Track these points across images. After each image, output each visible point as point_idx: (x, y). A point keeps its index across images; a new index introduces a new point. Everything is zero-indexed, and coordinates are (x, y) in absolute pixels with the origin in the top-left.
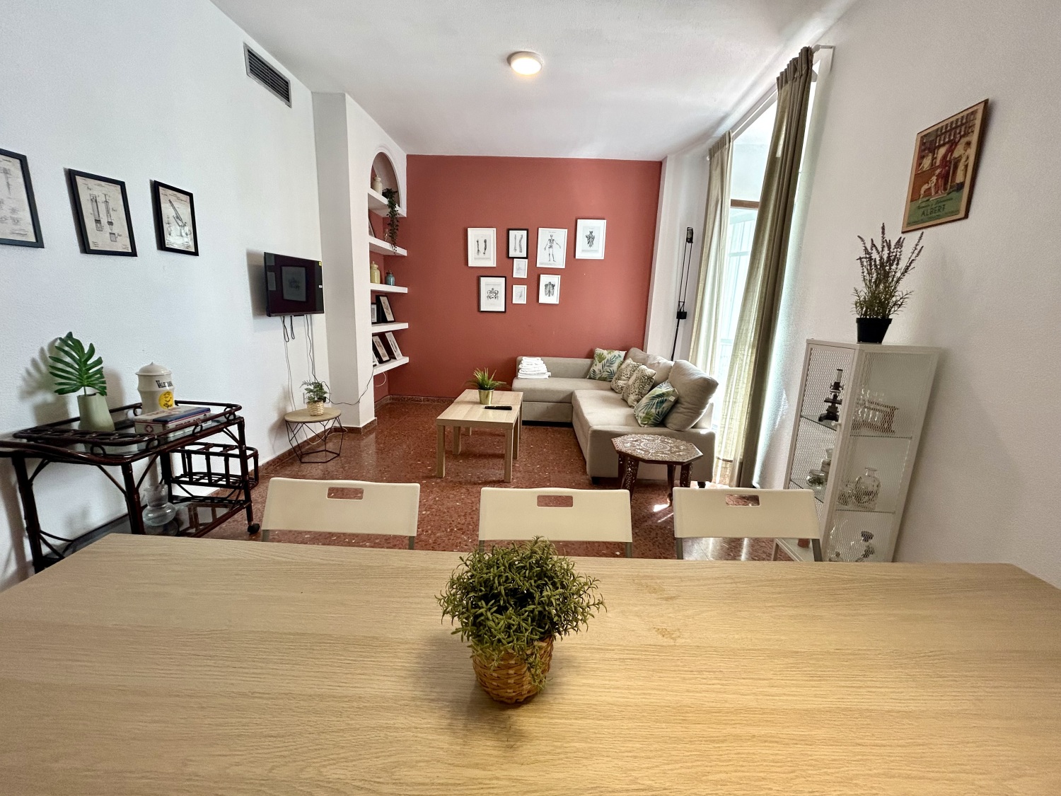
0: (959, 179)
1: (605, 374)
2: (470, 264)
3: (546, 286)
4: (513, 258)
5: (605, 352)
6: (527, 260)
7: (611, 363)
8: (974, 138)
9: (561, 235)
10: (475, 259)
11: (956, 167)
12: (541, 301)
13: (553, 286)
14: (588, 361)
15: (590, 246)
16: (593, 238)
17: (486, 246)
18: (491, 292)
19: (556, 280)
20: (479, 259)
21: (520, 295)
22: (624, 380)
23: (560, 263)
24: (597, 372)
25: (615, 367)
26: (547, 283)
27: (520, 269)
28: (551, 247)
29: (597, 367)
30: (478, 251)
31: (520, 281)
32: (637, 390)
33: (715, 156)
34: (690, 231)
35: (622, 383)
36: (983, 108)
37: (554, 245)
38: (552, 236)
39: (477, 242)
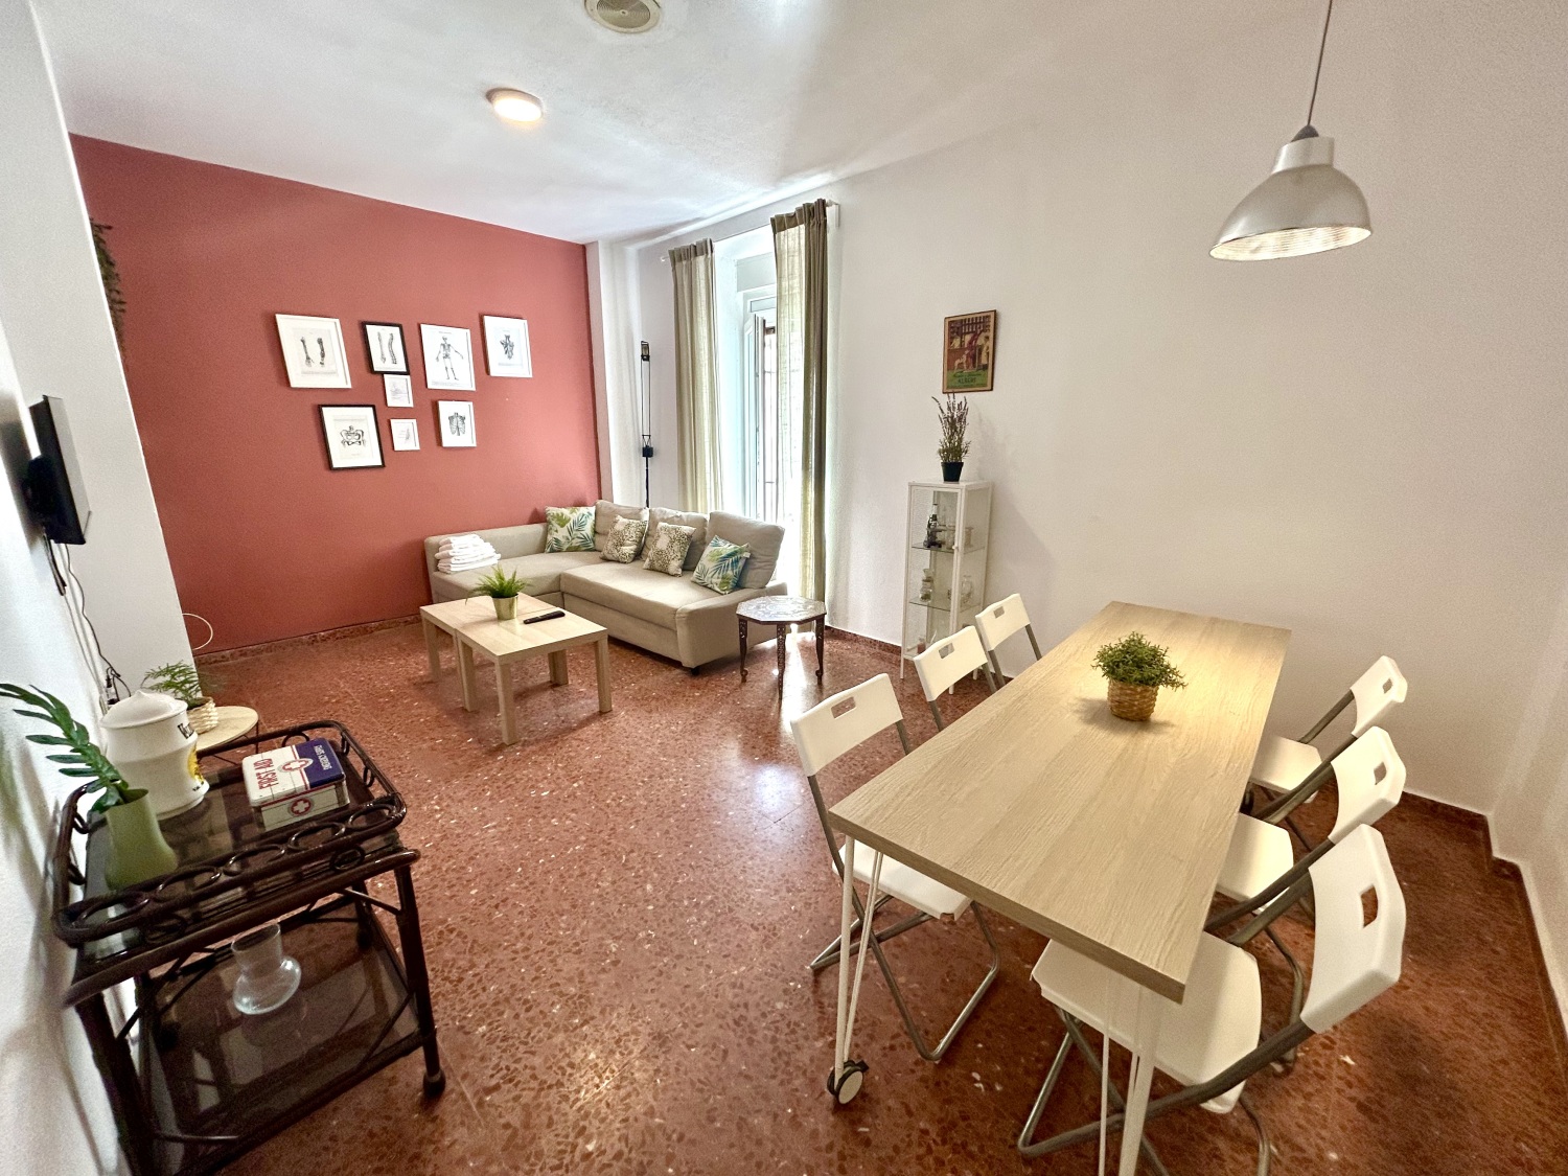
0: (984, 361)
1: (576, 543)
2: (294, 384)
3: (451, 418)
4: (382, 373)
5: (566, 512)
6: (408, 377)
7: (580, 525)
8: (991, 335)
9: (461, 338)
11: (980, 354)
12: (446, 443)
13: (463, 419)
14: (538, 528)
15: (510, 357)
16: (512, 346)
17: (323, 350)
18: (348, 434)
19: (465, 409)
20: (313, 373)
21: (406, 435)
22: (630, 545)
23: (466, 382)
24: (563, 540)
25: (588, 530)
26: (452, 414)
27: (399, 392)
28: (447, 356)
29: (561, 534)
30: (308, 358)
31: (402, 413)
32: (679, 554)
33: (684, 263)
34: (645, 346)
35: (629, 549)
36: (992, 315)
37: (452, 353)
38: (445, 339)
39: (303, 341)
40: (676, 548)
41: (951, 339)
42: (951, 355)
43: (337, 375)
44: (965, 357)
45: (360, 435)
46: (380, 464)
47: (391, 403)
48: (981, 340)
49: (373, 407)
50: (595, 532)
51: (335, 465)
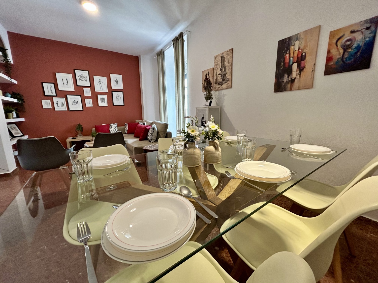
2: (60, 89)
6: (90, 88)
9: (104, 79)
13: (104, 99)
15: (117, 84)
16: (118, 81)
18: (74, 102)
19: (105, 97)
20: (65, 87)
21: (89, 103)
23: (106, 90)
26: (101, 98)
27: (87, 92)
28: (100, 84)
31: (88, 97)
33: (159, 57)
37: (102, 83)
38: (100, 79)
39: (62, 79)
43: (71, 87)
46: (82, 110)
47: (85, 95)
49: (81, 96)
51: (70, 110)
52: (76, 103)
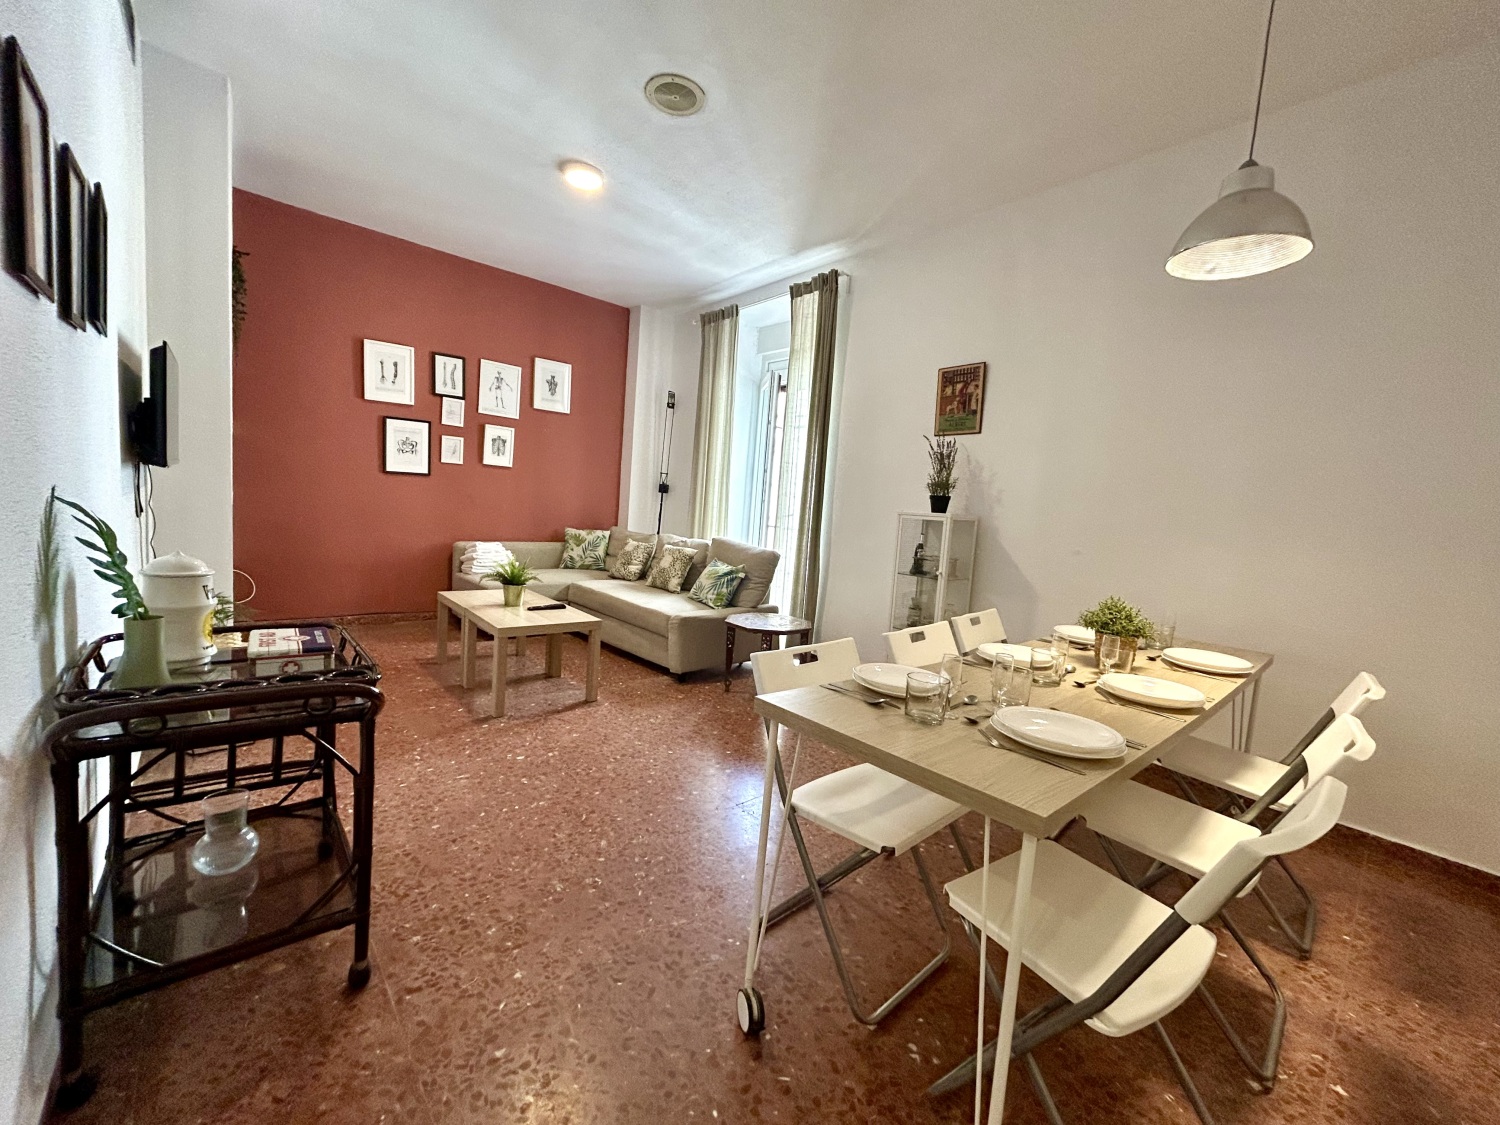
0: (973, 407)
1: (588, 561)
2: (368, 396)
3: (494, 440)
4: (442, 396)
5: (583, 533)
6: (463, 402)
7: (594, 545)
8: (981, 384)
9: (513, 374)
10: (377, 388)
11: (970, 400)
12: (486, 461)
13: (504, 442)
14: (558, 545)
15: (552, 394)
16: (556, 385)
17: (396, 371)
18: (404, 443)
19: (508, 434)
20: (385, 389)
21: (453, 450)
22: (636, 565)
23: (512, 411)
24: (577, 559)
25: (601, 551)
26: (496, 437)
27: (453, 413)
28: (499, 387)
29: (576, 552)
30: (383, 377)
31: (453, 431)
32: (680, 573)
33: (712, 324)
34: (672, 395)
35: (635, 568)
36: (982, 366)
37: (503, 386)
38: (499, 373)
39: (382, 363)
40: (677, 567)
41: (944, 387)
42: (944, 401)
43: (404, 393)
44: (956, 403)
45: (414, 446)
46: (426, 472)
47: (445, 421)
48: (971, 389)
49: (430, 423)
50: (607, 554)
51: (388, 469)
52: (411, 447)
